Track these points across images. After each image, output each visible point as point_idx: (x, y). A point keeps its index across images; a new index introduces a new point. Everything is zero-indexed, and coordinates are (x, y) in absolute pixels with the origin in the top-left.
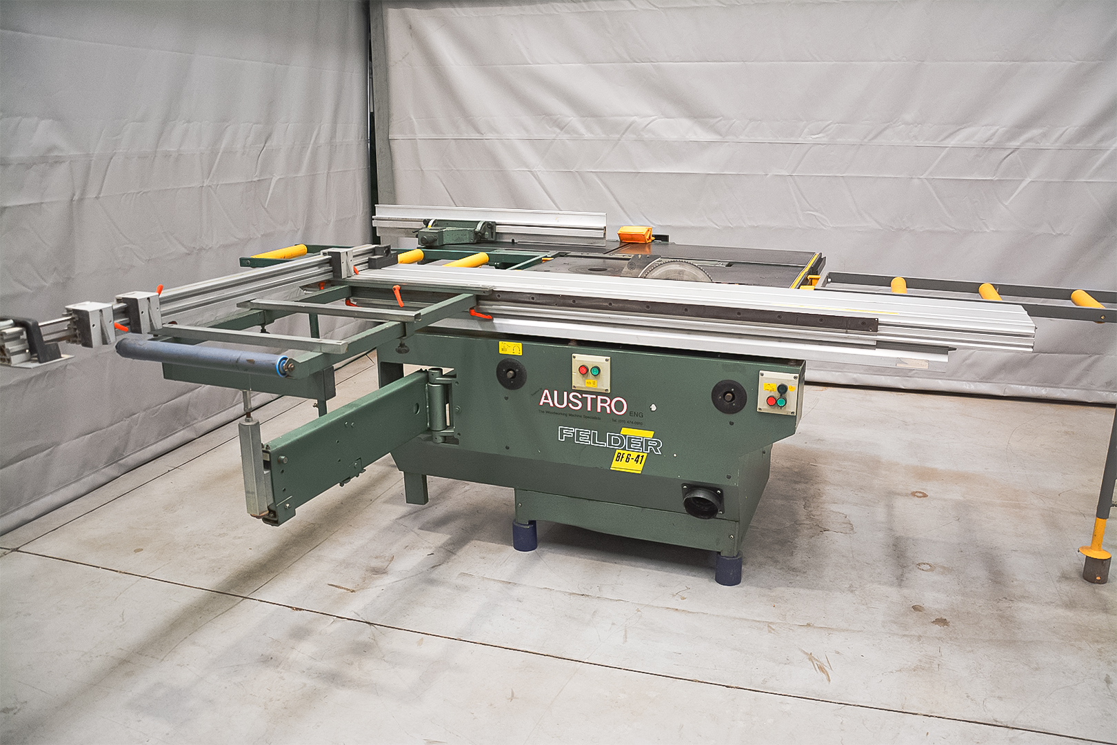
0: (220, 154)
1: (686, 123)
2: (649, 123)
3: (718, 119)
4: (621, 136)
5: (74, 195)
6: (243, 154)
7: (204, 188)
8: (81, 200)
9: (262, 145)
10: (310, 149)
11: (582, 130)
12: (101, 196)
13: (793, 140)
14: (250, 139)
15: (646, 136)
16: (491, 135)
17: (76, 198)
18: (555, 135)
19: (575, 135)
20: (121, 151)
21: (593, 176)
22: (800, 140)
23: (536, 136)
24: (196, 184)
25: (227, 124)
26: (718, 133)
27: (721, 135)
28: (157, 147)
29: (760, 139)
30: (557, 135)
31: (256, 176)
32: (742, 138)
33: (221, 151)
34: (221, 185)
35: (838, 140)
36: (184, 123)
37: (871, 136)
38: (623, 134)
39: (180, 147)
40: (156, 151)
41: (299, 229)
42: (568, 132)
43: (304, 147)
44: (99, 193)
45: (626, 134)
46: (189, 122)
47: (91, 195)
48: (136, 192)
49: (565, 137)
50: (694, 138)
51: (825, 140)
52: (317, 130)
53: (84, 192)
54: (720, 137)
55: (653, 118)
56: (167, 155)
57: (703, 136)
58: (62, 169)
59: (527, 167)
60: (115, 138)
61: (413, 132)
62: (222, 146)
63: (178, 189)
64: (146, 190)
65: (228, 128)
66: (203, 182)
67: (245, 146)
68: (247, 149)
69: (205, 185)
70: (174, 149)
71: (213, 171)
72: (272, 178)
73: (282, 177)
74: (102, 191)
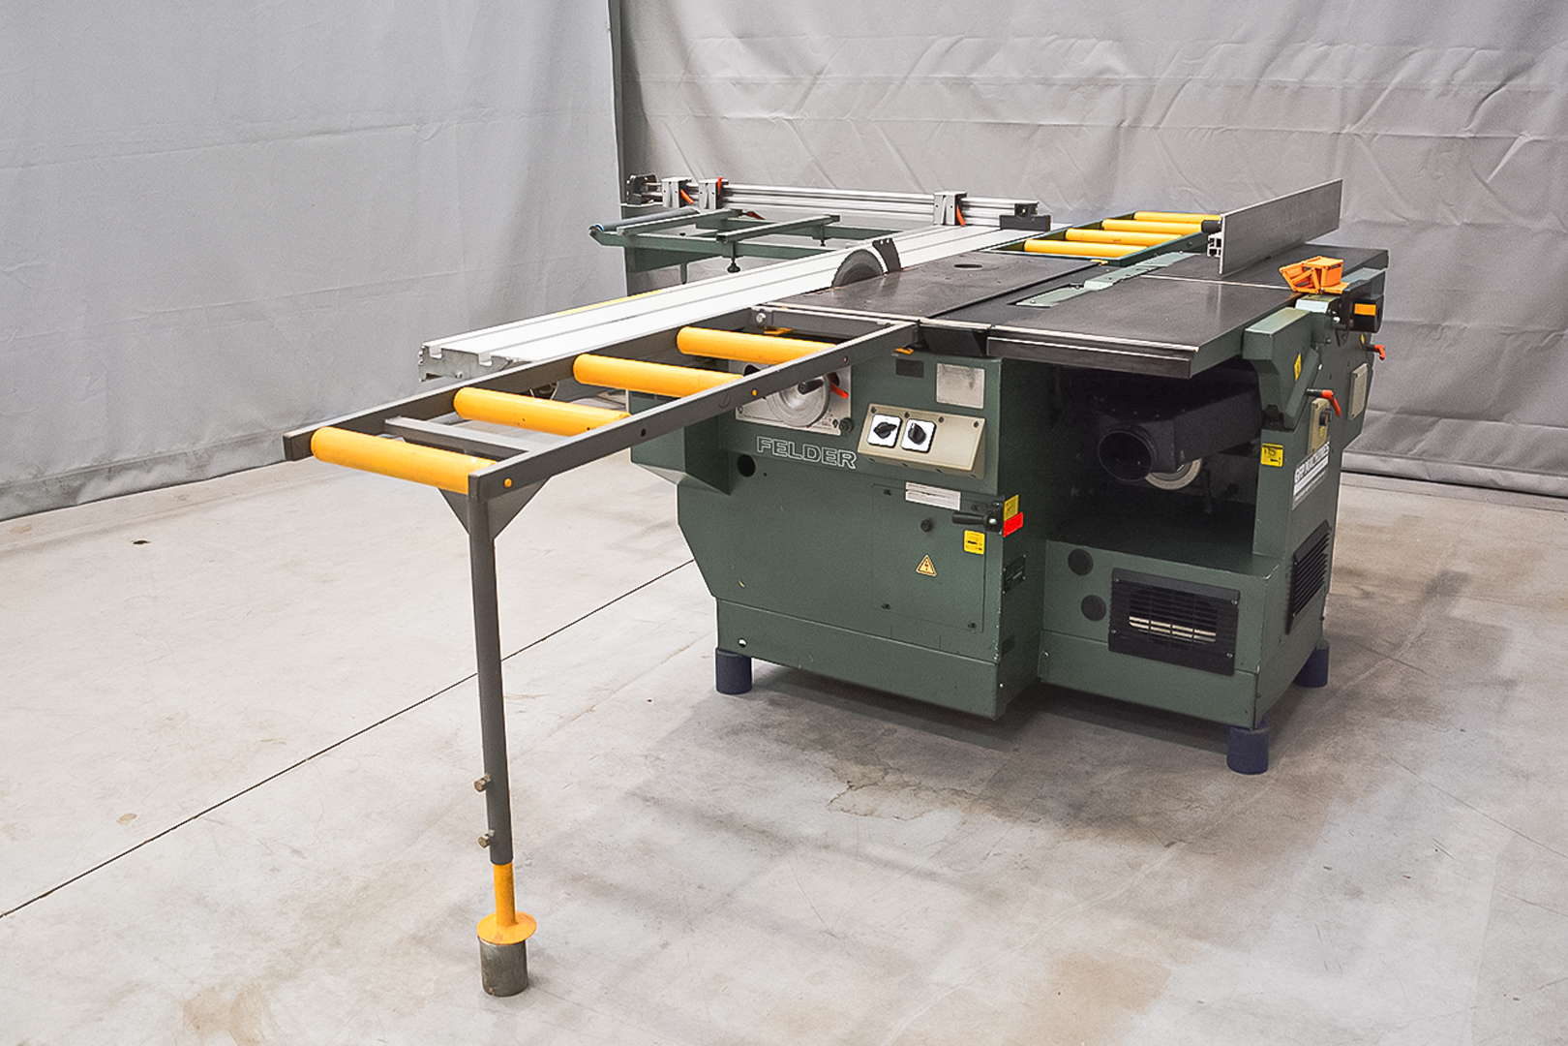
0: (1387, 92)
5: (1123, 121)
6: (1443, 94)
7: (1341, 136)
8: (1133, 127)
9: (1498, 83)
12: (1160, 126)
14: (1463, 74)
17: (1125, 124)
20: (1200, 77)
24: (1328, 129)
25: (1415, 48)
28: (1262, 72)
31: (1470, 131)
33: (1390, 88)
34: (1384, 135)
36: (1320, 46)
39: (1307, 74)
40: (1259, 81)
44: (1158, 122)
46: (1332, 44)
47: (1148, 123)
48: (1214, 127)
53: (1138, 119)
56: (1278, 87)
58: (1115, 92)
60: (1193, 62)
62: (1395, 81)
63: (1293, 132)
64: (1230, 128)
65: (1417, 53)
66: (1343, 128)
67: (1448, 83)
68: (1455, 89)
69: (1344, 131)
70: (1294, 80)
71: (1369, 114)
72: (1516, 138)
73: (1541, 138)
74: (1164, 123)
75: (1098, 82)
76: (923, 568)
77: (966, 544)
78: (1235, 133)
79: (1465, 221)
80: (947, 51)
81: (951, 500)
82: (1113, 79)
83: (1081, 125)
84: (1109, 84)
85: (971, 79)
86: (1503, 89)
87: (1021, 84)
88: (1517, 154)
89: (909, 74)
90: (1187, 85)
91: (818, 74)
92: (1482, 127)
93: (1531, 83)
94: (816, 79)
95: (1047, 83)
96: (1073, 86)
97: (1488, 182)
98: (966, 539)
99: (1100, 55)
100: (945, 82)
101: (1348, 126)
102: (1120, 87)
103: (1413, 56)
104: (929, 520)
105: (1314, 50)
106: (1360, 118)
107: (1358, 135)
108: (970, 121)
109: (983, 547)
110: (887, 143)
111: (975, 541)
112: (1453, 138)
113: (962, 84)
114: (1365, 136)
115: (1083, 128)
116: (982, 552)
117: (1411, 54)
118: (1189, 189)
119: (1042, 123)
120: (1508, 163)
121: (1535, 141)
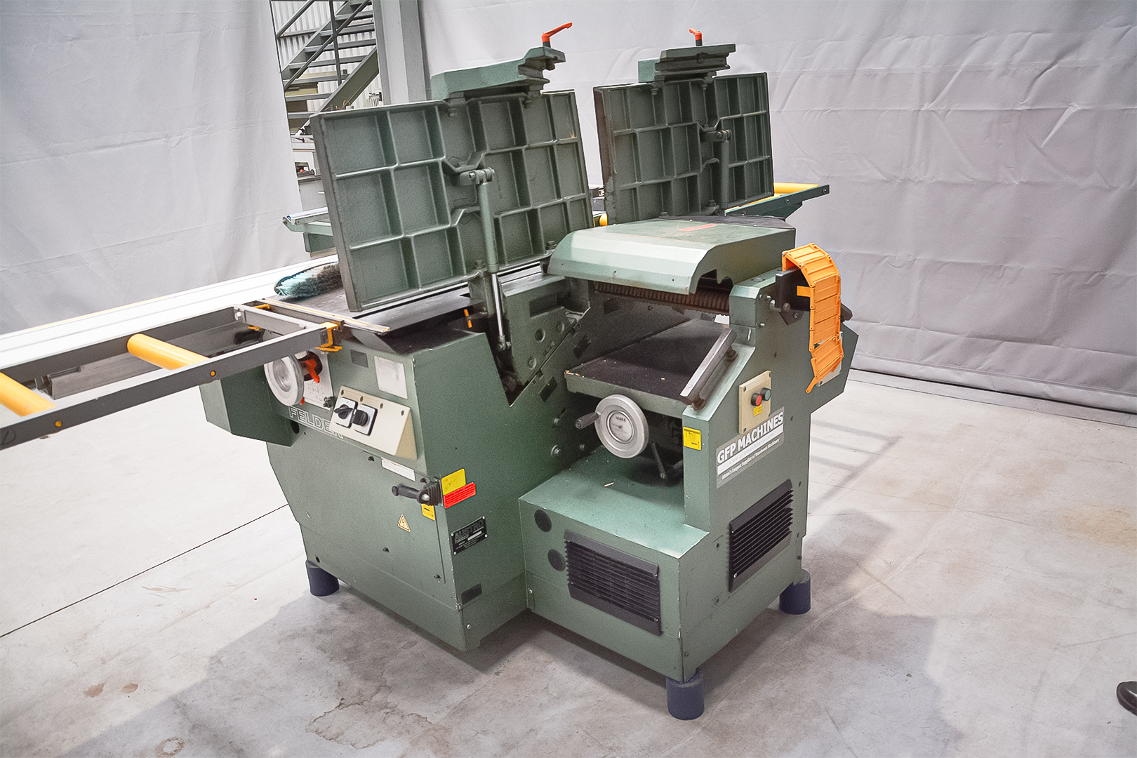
0: (957, 74)
6: (1003, 74)
7: (920, 113)
9: (1050, 62)
12: (783, 110)
14: (1020, 56)
20: (811, 69)
24: (911, 107)
25: (980, 36)
28: (857, 64)
31: (1026, 104)
33: (960, 71)
34: (955, 110)
36: (903, 39)
39: (893, 63)
40: (855, 70)
41: (1112, 189)
44: (782, 107)
46: (912, 37)
47: (773, 108)
48: (822, 109)
56: (871, 75)
60: (806, 57)
62: (964, 65)
64: (836, 109)
65: (982, 41)
66: (922, 106)
67: (1008, 64)
68: (1014, 69)
69: (923, 109)
70: (883, 68)
71: (943, 93)
72: (1066, 109)
73: (1088, 108)
74: (785, 107)
78: (839, 113)
79: (1023, 180)
86: (1055, 67)
88: (1065, 123)
90: (801, 76)
92: (1036, 101)
93: (1079, 60)
97: (1041, 147)
101: (926, 104)
103: (979, 42)
105: (897, 43)
106: (936, 98)
107: (934, 111)
112: (1012, 111)
114: (940, 113)
117: (977, 40)
118: (805, 159)
120: (1059, 130)
121: (1082, 110)
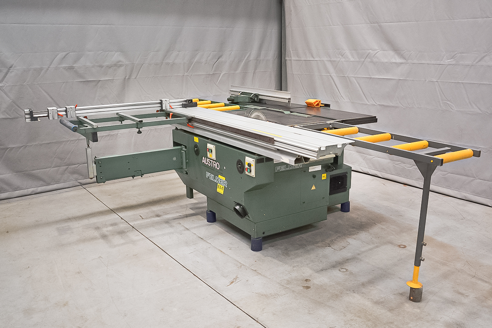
0: (194, 63)
1: (392, 53)
2: (375, 54)
3: (405, 51)
4: (365, 60)
5: (126, 77)
6: (206, 63)
7: (184, 76)
8: (129, 78)
9: (217, 60)
10: (243, 62)
11: (350, 57)
12: (137, 77)
13: (438, 62)
14: (209, 58)
15: (375, 60)
16: (317, 58)
17: (127, 78)
18: (339, 59)
19: (347, 59)
20: (147, 62)
21: (354, 79)
22: (442, 63)
23: (333, 59)
24: (181, 74)
25: (198, 52)
26: (405, 58)
27: (406, 60)
28: (163, 60)
29: (423, 62)
30: (340, 59)
31: (212, 72)
32: (415, 61)
33: (194, 62)
34: (194, 75)
35: (460, 62)
36: (177, 52)
37: (477, 61)
38: (366, 58)
39: (174, 60)
40: (162, 62)
42: (344, 58)
43: (240, 61)
45: (367, 58)
46: (180, 51)
47: (133, 77)
48: (152, 76)
49: (343, 60)
50: (394, 61)
51: (454, 62)
52: (248, 54)
53: (130, 76)
54: (405, 61)
55: (378, 51)
56: (168, 64)
57: (398, 60)
58: (123, 68)
59: (329, 73)
60: (145, 58)
61: (291, 57)
62: (195, 61)
63: (172, 76)
64: (157, 76)
66: (184, 74)
67: (207, 60)
68: (208, 62)
69: (185, 75)
70: (171, 61)
71: (190, 70)
72: (221, 73)
73: (227, 73)
74: (138, 76)
75: (117, 65)
76: (313, 188)
77: (322, 178)
78: (158, 78)
79: (213, 94)
80: (64, 57)
81: (319, 168)
82: (122, 64)
83: (113, 79)
84: (121, 66)
85: (74, 66)
86: (218, 61)
87: (92, 67)
88: (222, 77)
89: (50, 66)
90: (143, 65)
91: (10, 68)
92: (215, 71)
93: (223, 60)
94: (9, 69)
95: (101, 66)
96: (109, 67)
97: (217, 84)
98: (323, 176)
99: (116, 57)
100: (65, 68)
102: (124, 66)
103: (198, 54)
104: (314, 175)
105: (175, 53)
106: (188, 71)
107: (188, 75)
108: (75, 81)
109: (326, 177)
110: (43, 92)
111: (324, 176)
112: (209, 74)
113: (71, 68)
114: (190, 76)
115: (114, 80)
116: (326, 178)
117: (198, 53)
119: (101, 80)
120: (220, 79)
121: (225, 74)
